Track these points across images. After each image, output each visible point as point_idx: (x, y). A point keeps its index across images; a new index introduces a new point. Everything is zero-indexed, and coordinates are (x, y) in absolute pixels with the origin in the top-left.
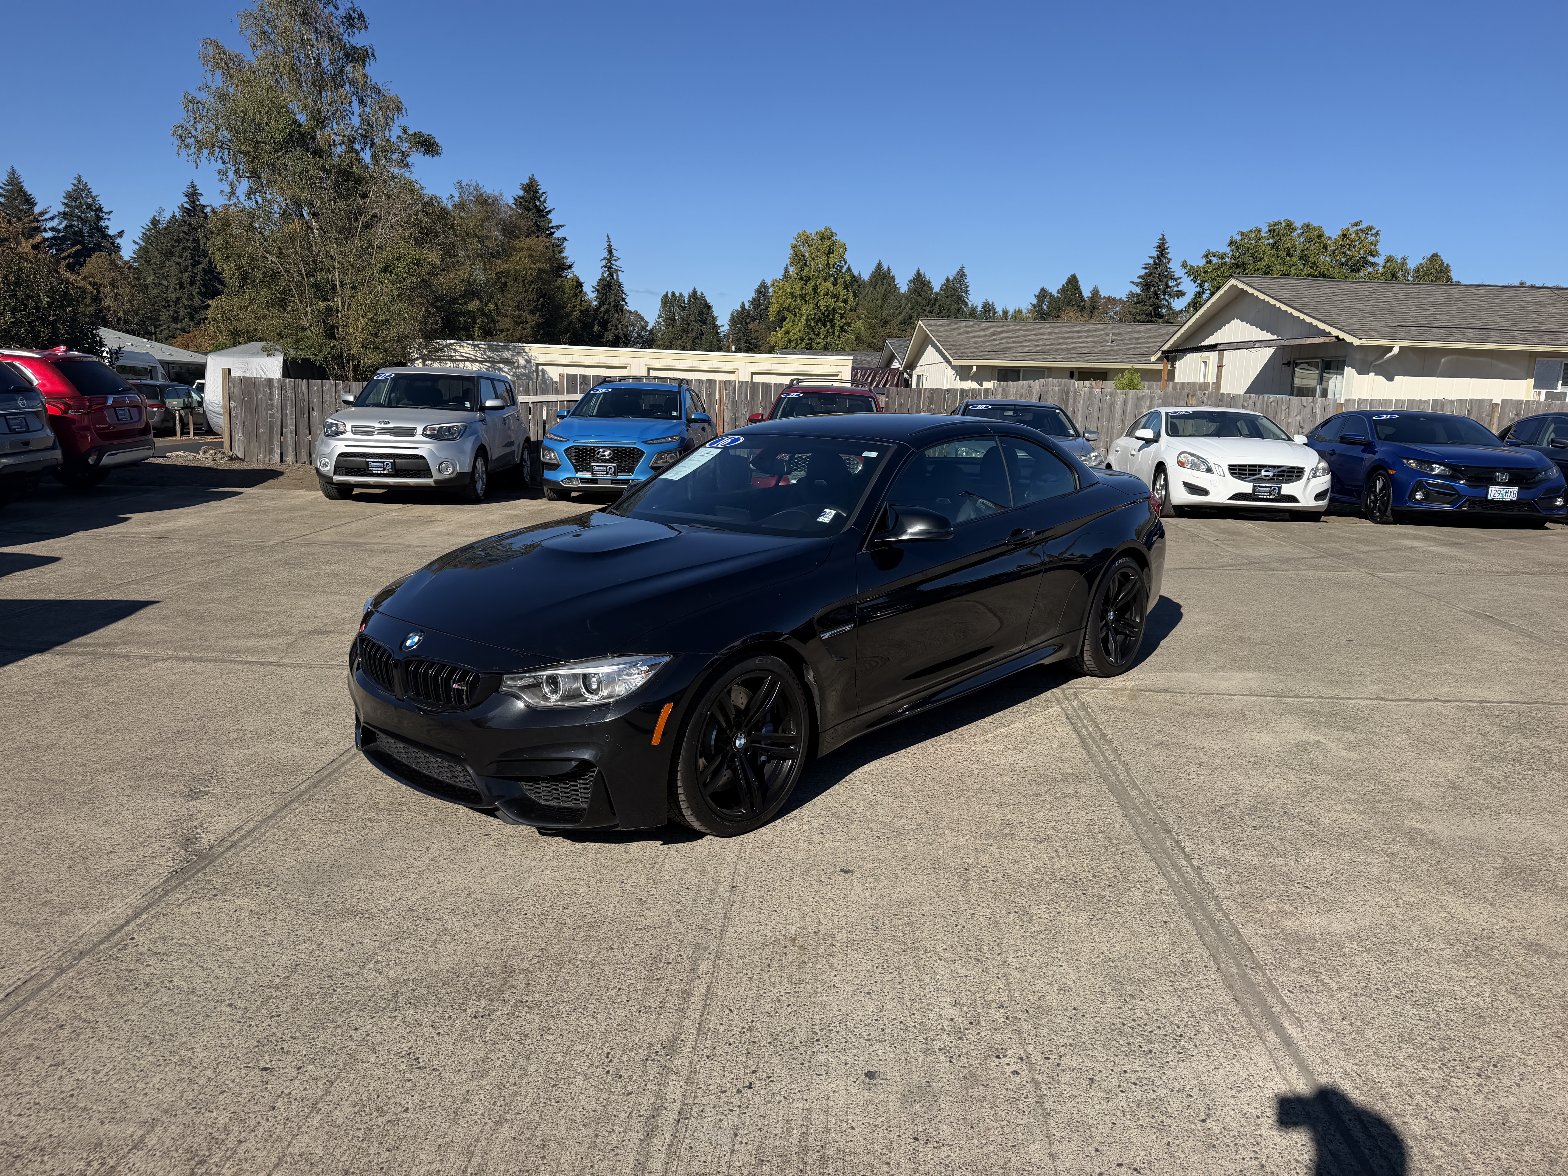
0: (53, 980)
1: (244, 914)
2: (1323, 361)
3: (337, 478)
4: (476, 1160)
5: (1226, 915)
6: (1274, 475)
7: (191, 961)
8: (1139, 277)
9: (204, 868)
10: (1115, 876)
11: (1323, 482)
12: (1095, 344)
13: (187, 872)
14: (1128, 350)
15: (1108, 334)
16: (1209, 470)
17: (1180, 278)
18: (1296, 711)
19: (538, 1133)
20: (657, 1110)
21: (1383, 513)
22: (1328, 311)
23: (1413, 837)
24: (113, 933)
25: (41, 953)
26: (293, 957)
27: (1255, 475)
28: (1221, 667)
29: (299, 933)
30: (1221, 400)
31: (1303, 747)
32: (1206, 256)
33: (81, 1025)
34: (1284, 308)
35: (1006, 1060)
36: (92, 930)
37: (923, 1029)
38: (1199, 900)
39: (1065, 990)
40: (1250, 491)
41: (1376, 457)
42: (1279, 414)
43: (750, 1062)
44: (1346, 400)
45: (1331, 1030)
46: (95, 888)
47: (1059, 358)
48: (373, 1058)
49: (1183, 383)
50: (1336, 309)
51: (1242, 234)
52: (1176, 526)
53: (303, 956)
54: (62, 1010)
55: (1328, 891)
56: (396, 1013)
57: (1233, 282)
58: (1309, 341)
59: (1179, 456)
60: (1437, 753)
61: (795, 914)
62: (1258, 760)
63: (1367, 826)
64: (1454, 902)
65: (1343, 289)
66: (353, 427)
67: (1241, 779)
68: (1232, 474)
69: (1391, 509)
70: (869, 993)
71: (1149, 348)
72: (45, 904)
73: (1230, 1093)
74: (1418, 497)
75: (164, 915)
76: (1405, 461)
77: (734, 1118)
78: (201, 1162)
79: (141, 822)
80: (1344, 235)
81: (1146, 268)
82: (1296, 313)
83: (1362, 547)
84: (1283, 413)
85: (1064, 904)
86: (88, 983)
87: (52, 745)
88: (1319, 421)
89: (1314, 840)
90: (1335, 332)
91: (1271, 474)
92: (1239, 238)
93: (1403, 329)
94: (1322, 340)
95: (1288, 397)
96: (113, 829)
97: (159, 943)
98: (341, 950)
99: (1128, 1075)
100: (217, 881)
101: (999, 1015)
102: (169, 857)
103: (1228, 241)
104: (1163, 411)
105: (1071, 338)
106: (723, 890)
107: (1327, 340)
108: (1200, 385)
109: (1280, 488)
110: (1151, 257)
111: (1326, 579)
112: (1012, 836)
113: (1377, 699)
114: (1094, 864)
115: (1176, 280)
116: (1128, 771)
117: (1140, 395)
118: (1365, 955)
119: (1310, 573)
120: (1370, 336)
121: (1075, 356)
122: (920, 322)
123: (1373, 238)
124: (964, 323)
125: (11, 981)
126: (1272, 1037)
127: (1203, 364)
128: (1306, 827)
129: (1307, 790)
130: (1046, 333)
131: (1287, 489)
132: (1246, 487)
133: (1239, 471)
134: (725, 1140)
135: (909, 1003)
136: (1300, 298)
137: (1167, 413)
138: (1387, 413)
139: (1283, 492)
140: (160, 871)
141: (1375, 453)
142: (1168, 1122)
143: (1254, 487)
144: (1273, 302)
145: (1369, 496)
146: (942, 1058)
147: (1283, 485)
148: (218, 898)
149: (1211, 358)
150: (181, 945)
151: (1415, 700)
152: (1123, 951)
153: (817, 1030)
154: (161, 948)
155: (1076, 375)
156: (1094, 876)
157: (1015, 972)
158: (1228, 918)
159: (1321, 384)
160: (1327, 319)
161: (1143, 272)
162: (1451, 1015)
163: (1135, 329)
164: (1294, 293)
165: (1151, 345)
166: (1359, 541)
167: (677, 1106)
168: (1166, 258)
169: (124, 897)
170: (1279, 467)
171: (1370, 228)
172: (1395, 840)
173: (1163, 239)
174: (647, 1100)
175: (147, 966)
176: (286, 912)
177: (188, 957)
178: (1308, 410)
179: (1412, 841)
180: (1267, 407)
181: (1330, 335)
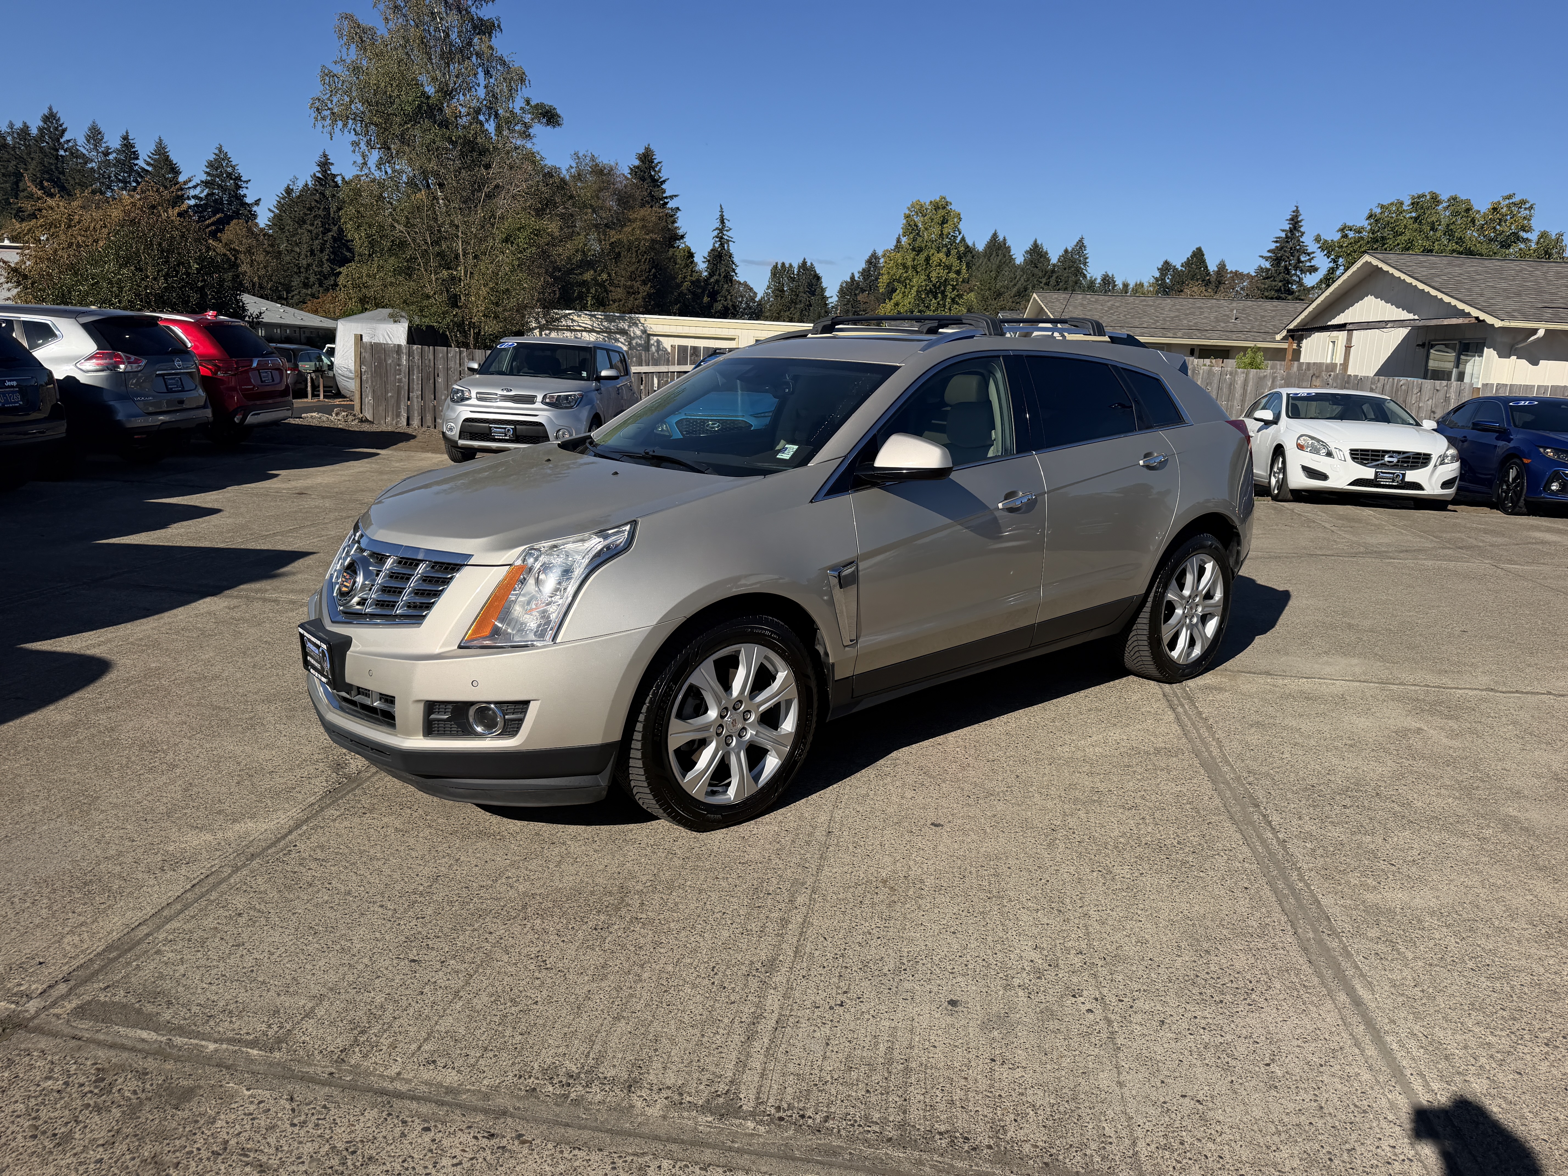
0: (230, 876)
1: (391, 830)
2: (1460, 342)
3: (461, 442)
4: (597, 1047)
5: (1308, 886)
6: (1398, 461)
7: (346, 868)
8: (1269, 251)
9: (353, 789)
10: (1200, 844)
11: (1451, 469)
12: (1217, 320)
13: (339, 792)
14: (1253, 327)
15: (1232, 310)
16: (1329, 454)
17: (1313, 253)
18: (1400, 699)
19: (651, 1030)
20: (757, 1018)
21: (1515, 504)
22: (1469, 290)
23: (1507, 824)
24: (279, 840)
25: (218, 853)
26: (434, 869)
27: (1378, 460)
28: (1325, 652)
29: (439, 849)
30: (1348, 382)
31: (1403, 733)
32: (1342, 230)
33: (256, 914)
34: (1421, 286)
35: (1082, 999)
36: (261, 837)
37: (1004, 967)
38: (1282, 871)
39: (1143, 942)
40: (1372, 476)
41: (1511, 445)
42: (1409, 398)
43: (842, 984)
44: (1483, 385)
45: (1402, 995)
46: (260, 801)
47: (1179, 334)
48: (506, 958)
49: (1309, 364)
50: (1478, 289)
51: (1382, 207)
52: (1292, 510)
53: (443, 869)
54: (239, 902)
55: (1414, 869)
56: (525, 922)
57: (1367, 258)
58: (1446, 322)
59: (1298, 438)
60: (1544, 746)
61: (887, 860)
62: (1354, 744)
63: (1461, 811)
64: (1542, 887)
65: (1486, 267)
66: (477, 393)
67: (1334, 761)
68: (1353, 459)
69: (1525, 500)
70: (954, 933)
71: (1274, 326)
72: (220, 812)
73: (1295, 1043)
74: (1554, 488)
75: (321, 828)
76: (1542, 450)
77: (826, 1030)
78: (363, 1032)
79: (297, 747)
80: (1495, 209)
81: (1276, 242)
82: (1433, 292)
83: (1489, 538)
84: (1414, 397)
85: (1147, 867)
86: (260, 880)
87: (216, 677)
88: (1453, 405)
89: (1404, 821)
90: (1475, 313)
91: (1395, 460)
92: (1378, 211)
93: (1550, 311)
94: (1460, 321)
95: (1420, 381)
96: (273, 752)
97: (318, 850)
98: (476, 866)
99: (1197, 1020)
100: (366, 801)
101: (1077, 961)
102: (323, 778)
103: (1366, 214)
104: (1284, 392)
105: (1193, 314)
106: (820, 834)
107: (1466, 321)
108: (1327, 365)
109: (1404, 475)
110: (1283, 231)
111: (1446, 570)
112: (1100, 802)
113: (1486, 690)
114: (1179, 831)
115: (1309, 254)
116: (1220, 747)
117: (1262, 375)
118: (1444, 929)
119: (1430, 563)
120: (1513, 318)
121: (1196, 332)
122: (1035, 295)
123: (1527, 212)
124: (1080, 297)
125: (195, 875)
126: (1342, 997)
127: (1331, 344)
128: (1397, 808)
129: (1402, 774)
130: (1167, 308)
131: (1411, 476)
132: (1368, 473)
133: (1361, 456)
134: (818, 1049)
135: (992, 944)
136: (1439, 276)
137: (1288, 395)
138: (1525, 399)
139: (1407, 479)
140: (316, 790)
141: (1509, 441)
142: (1233, 1063)
143: (1376, 473)
144: (1409, 280)
145: (1501, 485)
146: (1021, 993)
147: (1408, 472)
148: (367, 815)
149: (1340, 338)
150: (337, 853)
151: (1527, 693)
152: (1202, 912)
153: (905, 961)
154: (320, 855)
155: (1197, 353)
156: (1179, 843)
157: (1095, 924)
158: (1309, 888)
159: (1457, 367)
160: (1468, 298)
161: (1273, 246)
162: (1526, 989)
163: (1260, 306)
164: (1433, 271)
165: (1277, 323)
166: (1486, 532)
167: (775, 1016)
168: (1298, 231)
169: (286, 811)
170: (1404, 453)
171: (1523, 202)
172: (1488, 826)
173: (1297, 211)
174: (748, 1009)
175: (309, 869)
176: (427, 831)
177: (344, 864)
178: (1441, 394)
179: (1506, 828)
180: (1397, 390)
181: (1470, 316)
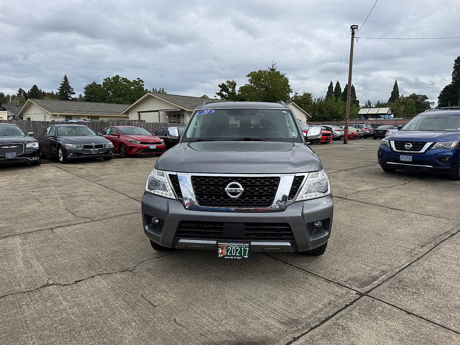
2: (177, 115)
22: (177, 102)
34: (166, 101)
58: (175, 110)
80: (135, 82)
82: (170, 103)
90: (182, 108)
94: (178, 110)
120: (190, 109)
122: (29, 100)
124: (45, 101)
144: (162, 99)
155: (90, 118)
160: (179, 104)
168: (67, 82)
181: (180, 109)
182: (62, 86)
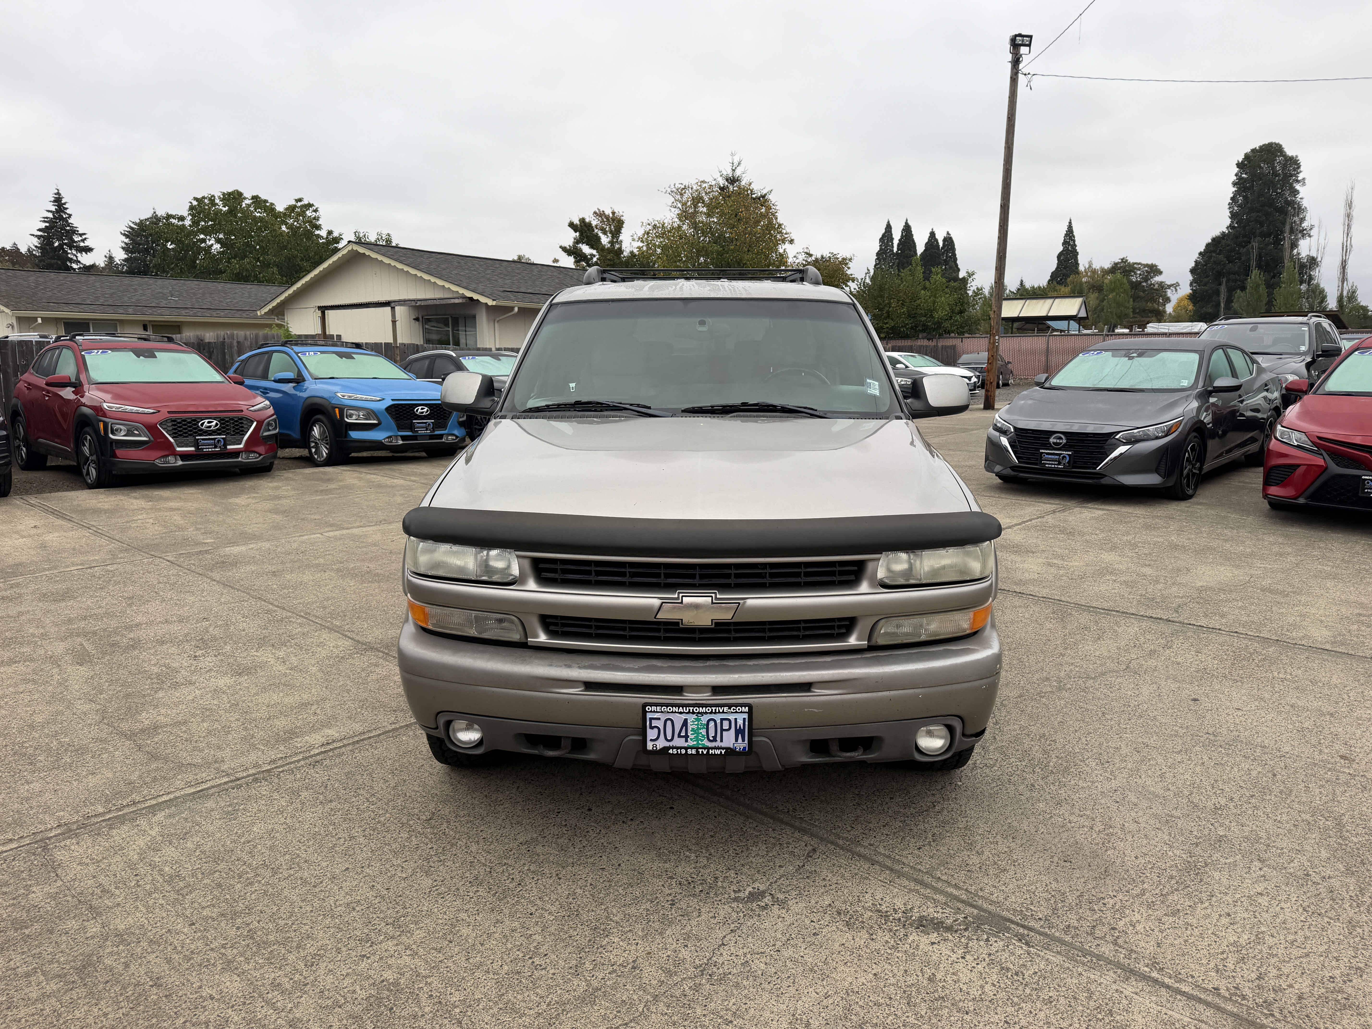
2: (452, 317)
8: (39, 230)
12: (156, 298)
47: (130, 311)
58: (443, 302)
71: (211, 303)
81: (45, 222)
90: (469, 294)
94: (456, 301)
107: (463, 300)
110: (49, 211)
121: (146, 309)
155: (149, 328)
160: (457, 283)
161: (43, 225)
164: (412, 260)
168: (65, 213)
173: (58, 194)
181: (464, 297)
182: (47, 224)
